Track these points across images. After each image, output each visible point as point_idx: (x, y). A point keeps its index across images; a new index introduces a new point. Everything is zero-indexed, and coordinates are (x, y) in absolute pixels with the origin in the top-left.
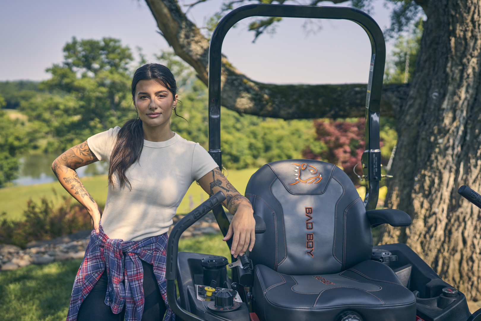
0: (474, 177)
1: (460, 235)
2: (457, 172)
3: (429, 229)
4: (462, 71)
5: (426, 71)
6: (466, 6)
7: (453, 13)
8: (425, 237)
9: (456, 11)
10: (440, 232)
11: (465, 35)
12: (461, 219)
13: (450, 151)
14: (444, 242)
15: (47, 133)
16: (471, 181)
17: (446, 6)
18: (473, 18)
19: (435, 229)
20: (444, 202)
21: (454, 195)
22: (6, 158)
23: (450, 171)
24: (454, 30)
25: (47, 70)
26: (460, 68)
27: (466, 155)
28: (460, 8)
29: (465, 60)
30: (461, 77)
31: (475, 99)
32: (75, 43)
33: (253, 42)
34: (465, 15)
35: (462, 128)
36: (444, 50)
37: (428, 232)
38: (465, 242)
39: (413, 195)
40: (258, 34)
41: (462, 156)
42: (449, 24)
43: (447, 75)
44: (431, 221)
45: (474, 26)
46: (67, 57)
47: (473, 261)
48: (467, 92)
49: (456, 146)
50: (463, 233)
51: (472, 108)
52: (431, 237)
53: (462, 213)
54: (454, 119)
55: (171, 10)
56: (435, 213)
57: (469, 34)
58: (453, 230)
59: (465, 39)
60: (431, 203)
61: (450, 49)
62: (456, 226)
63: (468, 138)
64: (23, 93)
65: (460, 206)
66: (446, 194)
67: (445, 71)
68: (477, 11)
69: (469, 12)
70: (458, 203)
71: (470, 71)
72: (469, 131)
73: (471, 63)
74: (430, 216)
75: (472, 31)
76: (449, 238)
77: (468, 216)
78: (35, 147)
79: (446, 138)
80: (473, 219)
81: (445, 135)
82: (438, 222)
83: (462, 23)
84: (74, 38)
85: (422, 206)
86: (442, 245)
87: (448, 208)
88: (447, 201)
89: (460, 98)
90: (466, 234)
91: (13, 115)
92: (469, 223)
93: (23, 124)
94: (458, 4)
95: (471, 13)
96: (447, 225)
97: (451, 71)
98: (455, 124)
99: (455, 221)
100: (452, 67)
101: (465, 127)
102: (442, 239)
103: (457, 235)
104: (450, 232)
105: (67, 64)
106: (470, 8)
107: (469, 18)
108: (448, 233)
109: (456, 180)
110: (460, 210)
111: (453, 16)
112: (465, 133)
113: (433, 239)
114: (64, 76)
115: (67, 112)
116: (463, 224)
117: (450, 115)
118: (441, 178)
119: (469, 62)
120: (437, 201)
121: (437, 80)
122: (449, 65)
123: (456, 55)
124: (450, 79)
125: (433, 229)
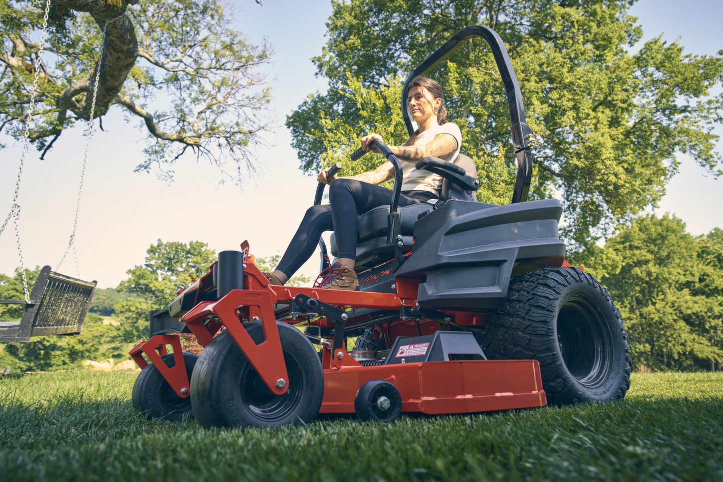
25: (129, 272)
32: (160, 244)
46: (149, 259)
84: (159, 240)
105: (150, 265)
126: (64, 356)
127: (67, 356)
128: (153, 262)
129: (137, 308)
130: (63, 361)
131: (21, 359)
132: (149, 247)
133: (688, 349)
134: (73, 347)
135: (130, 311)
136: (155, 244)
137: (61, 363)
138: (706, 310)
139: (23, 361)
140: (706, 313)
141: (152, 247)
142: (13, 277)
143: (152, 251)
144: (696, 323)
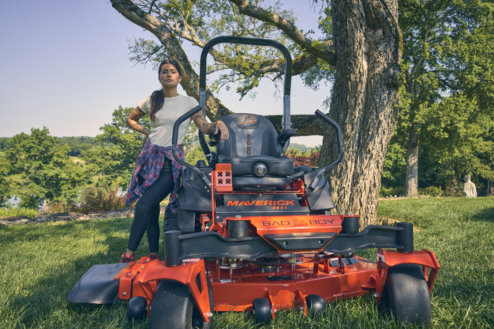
0: (365, 165)
1: (359, 200)
2: (356, 162)
3: (341, 198)
4: (355, 101)
5: (337, 103)
6: (355, 64)
7: (349, 68)
8: (338, 203)
9: (350, 66)
10: (347, 199)
11: (356, 80)
12: (359, 191)
13: (351, 149)
14: (349, 205)
15: (98, 172)
16: (364, 167)
17: (345, 64)
18: (359, 71)
19: (344, 198)
20: (349, 181)
21: (354, 176)
22: (69, 189)
23: (352, 162)
24: (350, 77)
25: (101, 129)
26: (354, 99)
27: (361, 151)
28: (352, 65)
29: (356, 95)
30: (355, 105)
31: (364, 118)
32: (121, 110)
33: (240, 100)
34: (355, 69)
35: (357, 135)
36: (345, 89)
37: (339, 200)
38: (361, 205)
39: (331, 177)
40: (243, 95)
41: (358, 152)
42: (347, 74)
43: (348, 103)
44: (342, 192)
45: (361, 75)
46: (114, 120)
47: (368, 219)
48: (359, 113)
49: (354, 146)
50: (360, 199)
51: (363, 123)
52: (342, 202)
53: (359, 187)
54: (353, 129)
55: (185, 67)
56: (344, 188)
57: (358, 80)
58: (355, 198)
59: (356, 82)
60: (341, 182)
61: (348, 89)
62: (356, 195)
63: (361, 141)
64: (83, 145)
65: (358, 183)
66: (350, 176)
67: (346, 101)
68: (361, 67)
69: (357, 68)
70: (357, 181)
71: (360, 101)
72: (361, 137)
73: (360, 96)
74: (341, 190)
75: (360, 78)
76: (352, 202)
77: (363, 189)
78: (90, 183)
79: (348, 141)
80: (366, 191)
81: (348, 139)
82: (346, 193)
83: (354, 73)
84: (120, 107)
85: (336, 184)
86: (349, 207)
87: (352, 185)
88: (351, 180)
89: (355, 117)
90: (362, 200)
91: (75, 160)
92: (364, 193)
93: (82, 166)
94: (351, 63)
95: (359, 68)
96: (351, 195)
97: (350, 101)
98: (353, 132)
99: (356, 192)
100: (350, 98)
101: (359, 135)
102: (348, 204)
103: (356, 201)
104: (353, 199)
105: (115, 124)
106: (357, 65)
107: (358, 71)
108: (352, 199)
109: (355, 167)
110: (358, 185)
111: (349, 70)
112: (359, 138)
113: (343, 204)
114: (112, 132)
115: (114, 158)
116: (360, 194)
117: (350, 127)
118: (346, 166)
119: (359, 96)
120: (345, 180)
121: (343, 107)
122: (348, 97)
123: (352, 91)
124: (349, 106)
125: (343, 197)
126: (69, 184)
127: (70, 184)
128: (117, 122)
129: (112, 153)
130: (68, 187)
131: (44, 187)
132: (114, 111)
133: (478, 173)
134: (74, 178)
135: (108, 155)
136: (118, 109)
137: (67, 188)
138: (491, 150)
139: (45, 188)
140: (491, 151)
141: (116, 111)
142: (30, 135)
143: (115, 114)
144: (484, 158)
